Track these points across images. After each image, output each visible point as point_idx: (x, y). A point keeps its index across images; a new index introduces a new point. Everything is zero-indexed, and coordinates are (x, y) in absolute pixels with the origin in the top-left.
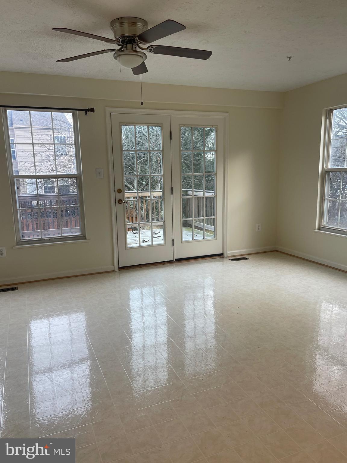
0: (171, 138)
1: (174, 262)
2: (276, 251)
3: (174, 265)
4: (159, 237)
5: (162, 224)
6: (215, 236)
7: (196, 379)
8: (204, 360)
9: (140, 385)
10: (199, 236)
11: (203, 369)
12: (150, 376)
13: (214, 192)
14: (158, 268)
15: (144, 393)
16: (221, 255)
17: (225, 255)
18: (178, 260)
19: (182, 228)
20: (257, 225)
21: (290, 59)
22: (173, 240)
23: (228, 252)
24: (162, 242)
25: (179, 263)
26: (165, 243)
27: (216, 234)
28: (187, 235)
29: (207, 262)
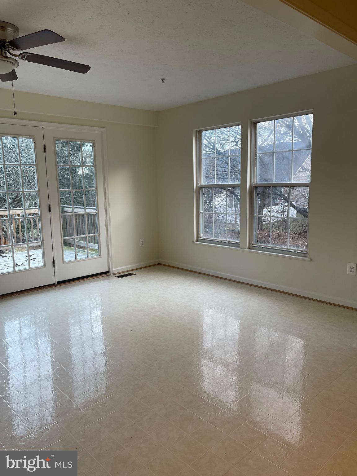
0: (45, 152)
1: (56, 285)
2: (160, 264)
3: (57, 288)
4: (34, 260)
5: (40, 244)
6: (100, 254)
7: (97, 405)
8: (104, 383)
9: (35, 425)
10: (81, 255)
11: (103, 393)
12: (45, 413)
13: (95, 208)
14: (39, 293)
15: (41, 432)
16: (107, 273)
17: (111, 272)
18: (60, 283)
19: (63, 247)
20: (141, 240)
21: (163, 82)
22: (54, 262)
23: (114, 269)
24: (41, 264)
25: (62, 286)
26: (45, 265)
27: (101, 252)
28: (69, 255)
29: (93, 282)
